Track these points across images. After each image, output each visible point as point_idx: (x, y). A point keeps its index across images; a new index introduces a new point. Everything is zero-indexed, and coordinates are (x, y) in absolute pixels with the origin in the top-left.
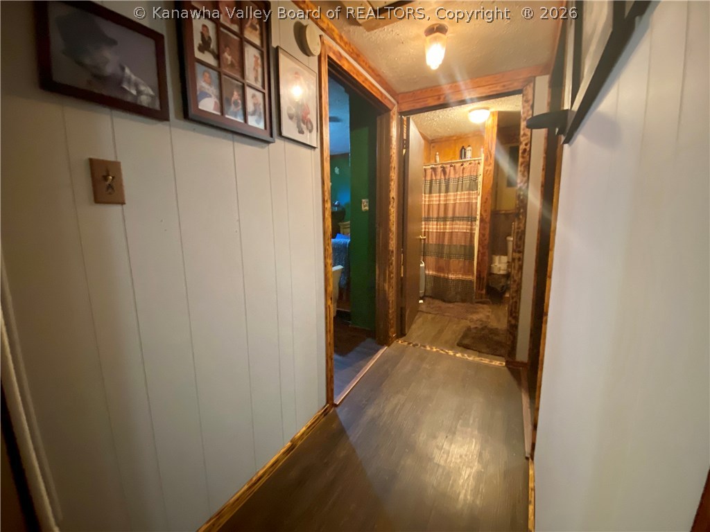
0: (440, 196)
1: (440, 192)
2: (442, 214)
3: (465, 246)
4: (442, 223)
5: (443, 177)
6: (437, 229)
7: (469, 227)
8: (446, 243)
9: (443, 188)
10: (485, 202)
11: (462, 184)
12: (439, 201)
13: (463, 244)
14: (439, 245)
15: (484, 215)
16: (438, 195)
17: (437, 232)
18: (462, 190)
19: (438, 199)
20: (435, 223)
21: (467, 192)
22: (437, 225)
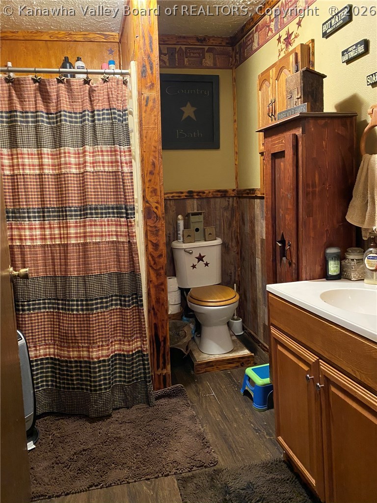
0: (40, 155)
1: (39, 145)
2: (52, 201)
3: (119, 275)
4: (55, 223)
5: (41, 107)
6: (43, 238)
7: (124, 229)
8: (74, 271)
9: (47, 135)
10: (151, 173)
11: (94, 126)
12: (41, 166)
13: (114, 270)
14: (55, 277)
15: (152, 200)
16: (35, 151)
17: (43, 246)
18: (95, 142)
19: (36, 162)
20: (37, 223)
21: (108, 147)
22: (43, 228)
